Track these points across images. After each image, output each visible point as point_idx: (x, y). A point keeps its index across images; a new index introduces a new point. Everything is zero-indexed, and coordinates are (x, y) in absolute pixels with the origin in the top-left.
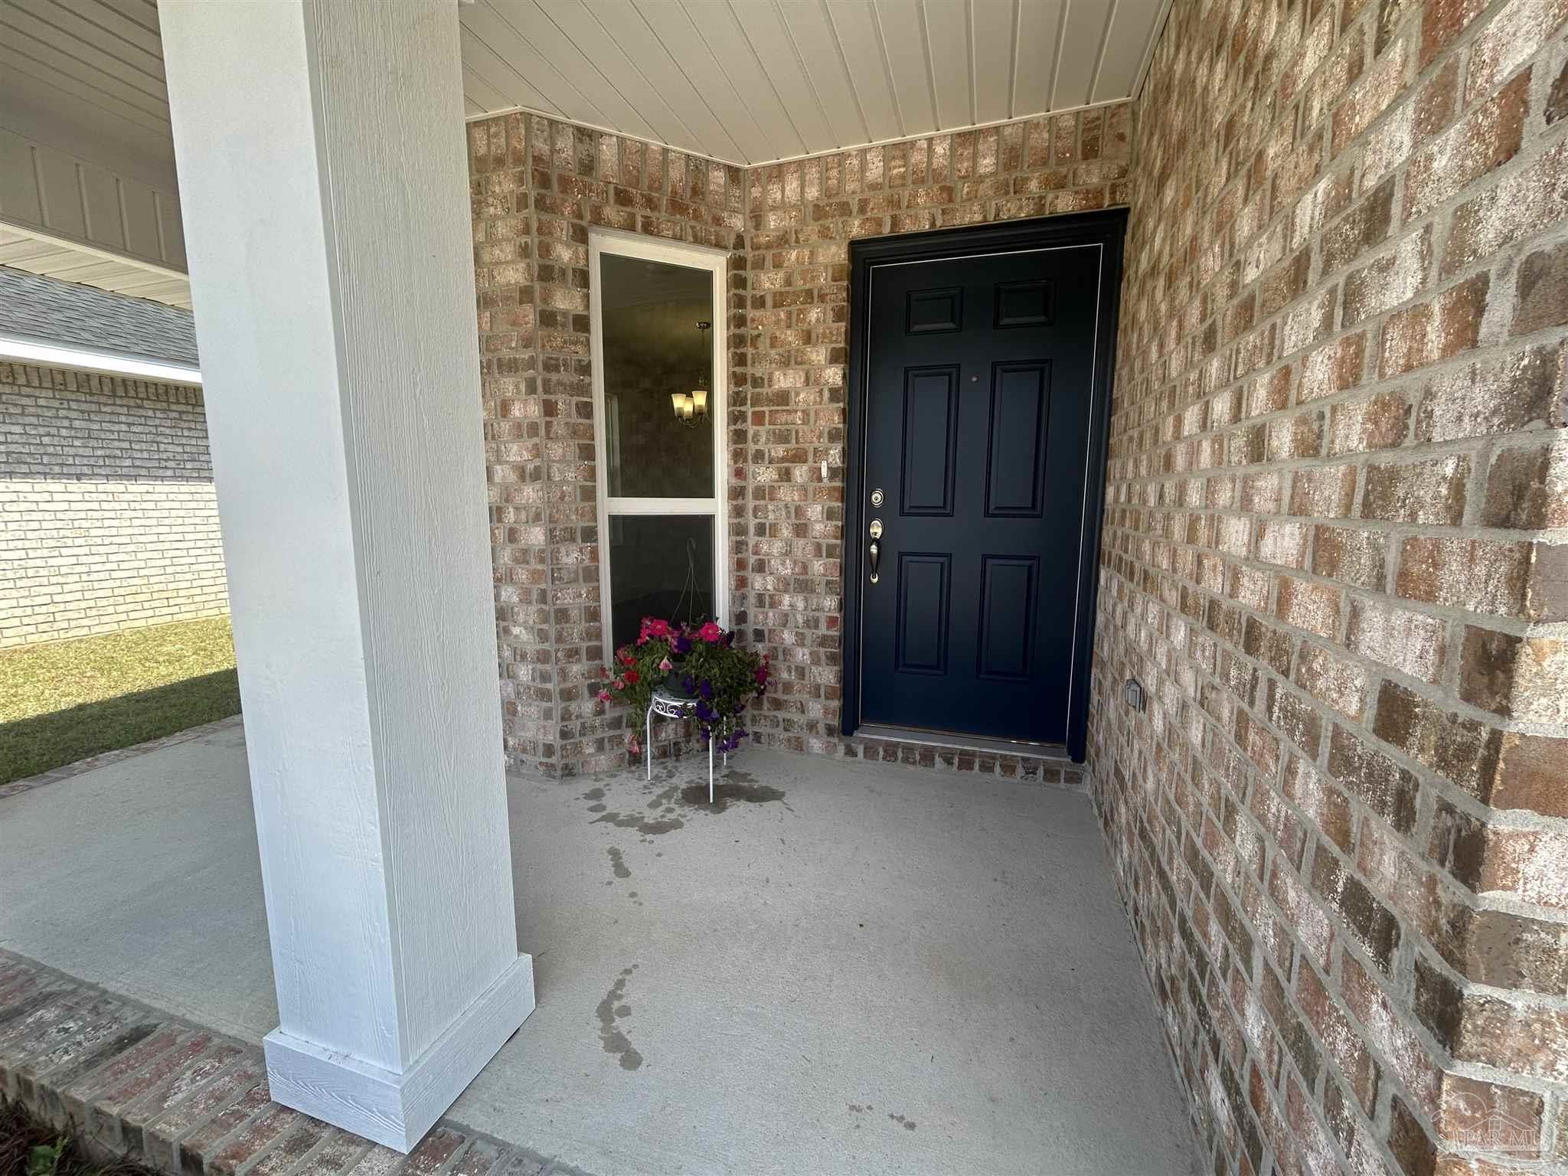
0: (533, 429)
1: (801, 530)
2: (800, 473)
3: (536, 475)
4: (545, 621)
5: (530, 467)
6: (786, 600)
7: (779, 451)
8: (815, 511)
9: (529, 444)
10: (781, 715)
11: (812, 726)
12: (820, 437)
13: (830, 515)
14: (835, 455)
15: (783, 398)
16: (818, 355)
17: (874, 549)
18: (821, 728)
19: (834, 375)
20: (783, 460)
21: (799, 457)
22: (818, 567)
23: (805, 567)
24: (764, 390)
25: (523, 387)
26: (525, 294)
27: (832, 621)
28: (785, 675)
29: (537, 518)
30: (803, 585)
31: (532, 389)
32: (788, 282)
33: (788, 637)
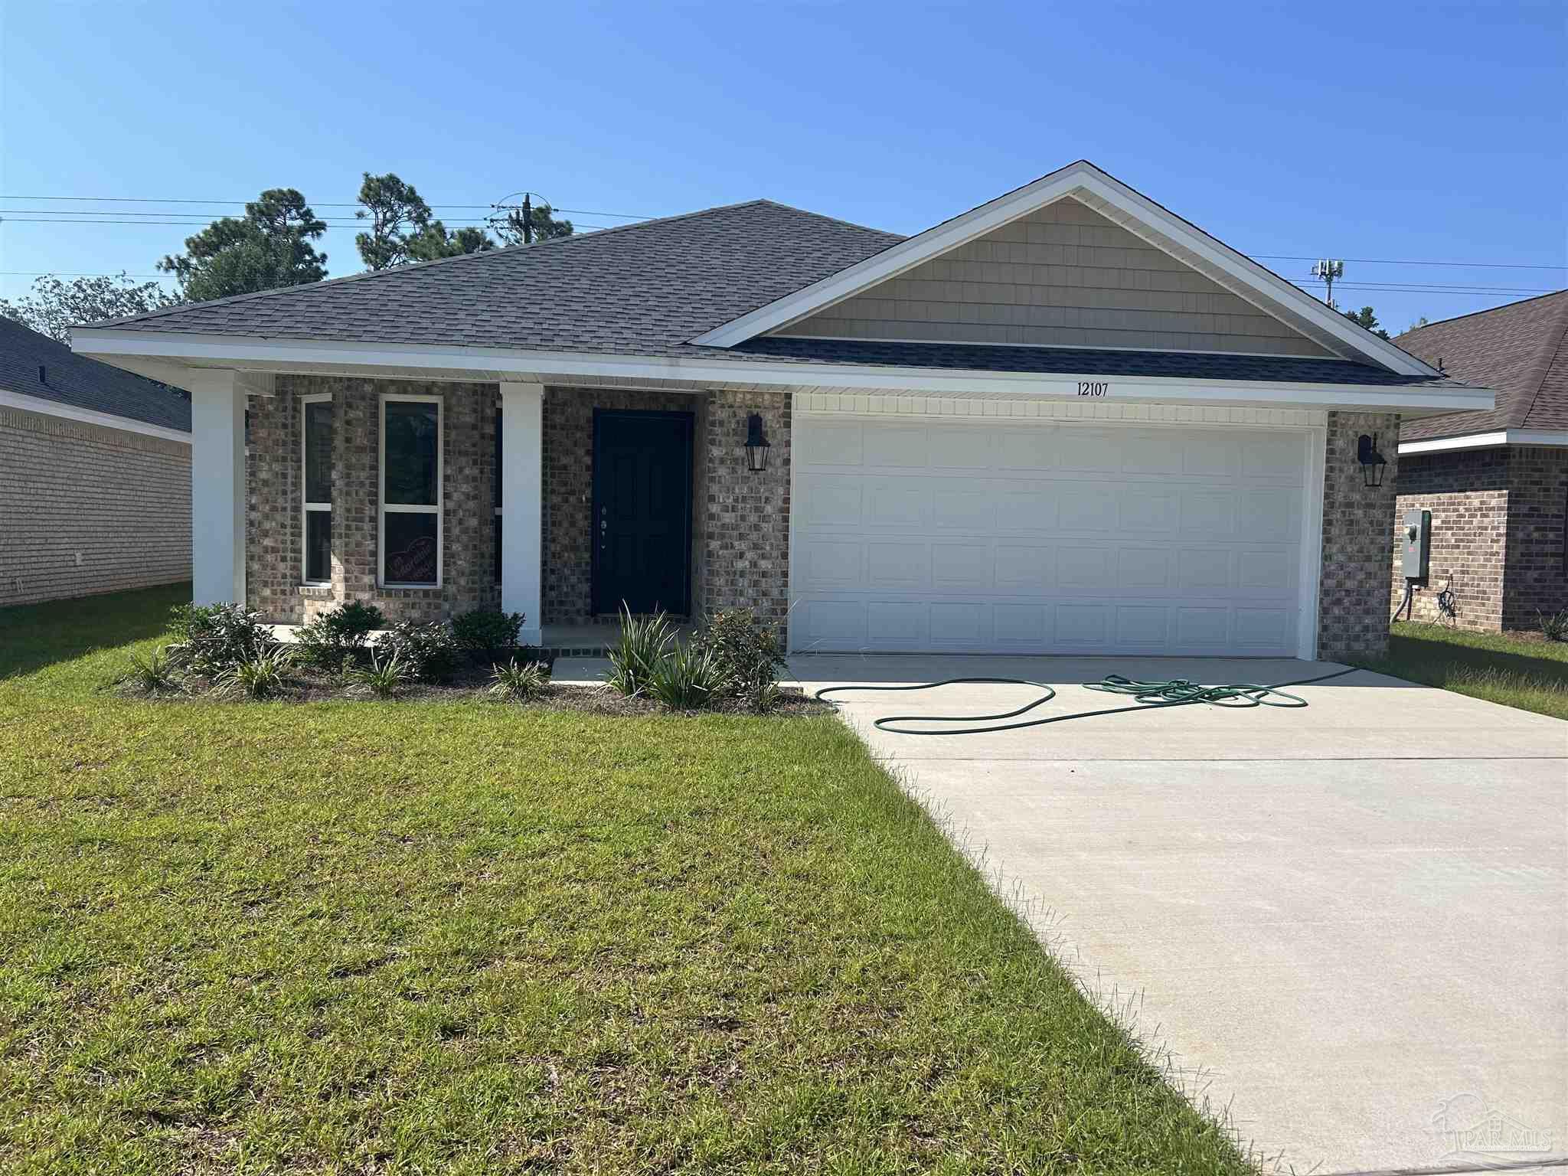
0: (474, 479)
1: (573, 524)
2: (572, 499)
3: (475, 497)
4: (476, 557)
5: (472, 494)
6: (566, 554)
7: (563, 490)
8: (580, 516)
9: (473, 484)
10: (563, 608)
11: (578, 612)
12: (582, 484)
13: (586, 518)
14: (588, 492)
15: (565, 467)
16: (581, 452)
17: (603, 533)
18: (582, 612)
19: (588, 460)
20: (564, 493)
21: (573, 493)
22: (580, 540)
23: (575, 541)
24: (556, 463)
25: (471, 462)
26: (474, 427)
27: (587, 564)
28: (565, 589)
29: (474, 515)
30: (574, 548)
31: (475, 462)
32: (567, 421)
33: (567, 572)
